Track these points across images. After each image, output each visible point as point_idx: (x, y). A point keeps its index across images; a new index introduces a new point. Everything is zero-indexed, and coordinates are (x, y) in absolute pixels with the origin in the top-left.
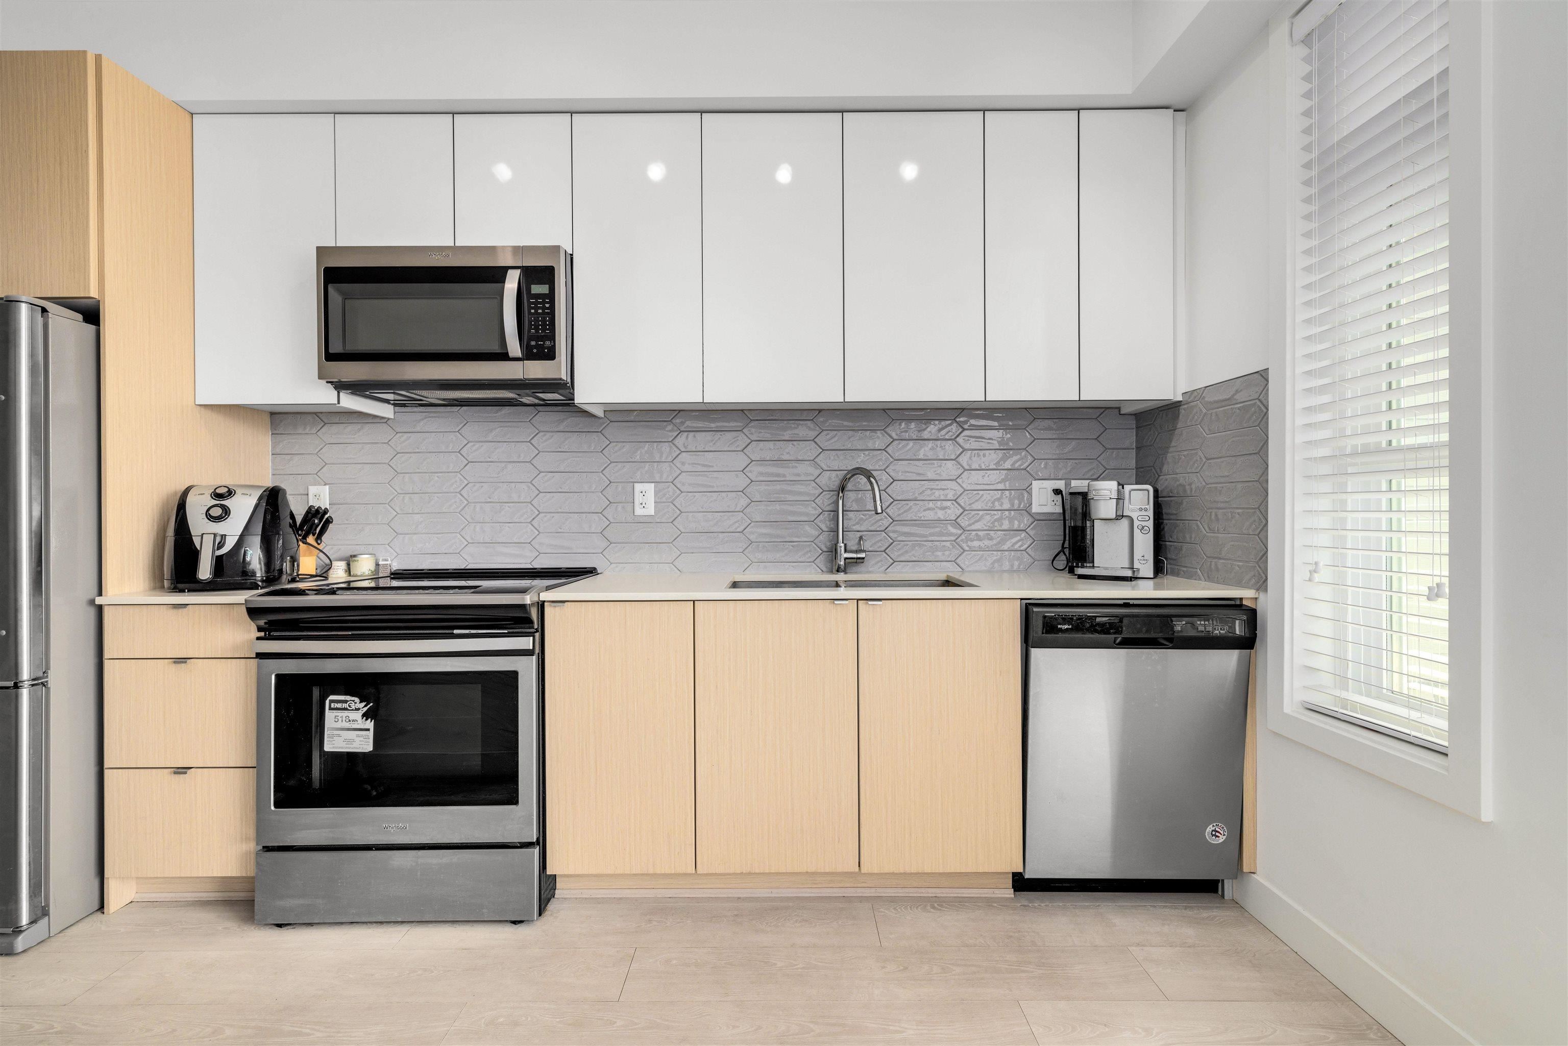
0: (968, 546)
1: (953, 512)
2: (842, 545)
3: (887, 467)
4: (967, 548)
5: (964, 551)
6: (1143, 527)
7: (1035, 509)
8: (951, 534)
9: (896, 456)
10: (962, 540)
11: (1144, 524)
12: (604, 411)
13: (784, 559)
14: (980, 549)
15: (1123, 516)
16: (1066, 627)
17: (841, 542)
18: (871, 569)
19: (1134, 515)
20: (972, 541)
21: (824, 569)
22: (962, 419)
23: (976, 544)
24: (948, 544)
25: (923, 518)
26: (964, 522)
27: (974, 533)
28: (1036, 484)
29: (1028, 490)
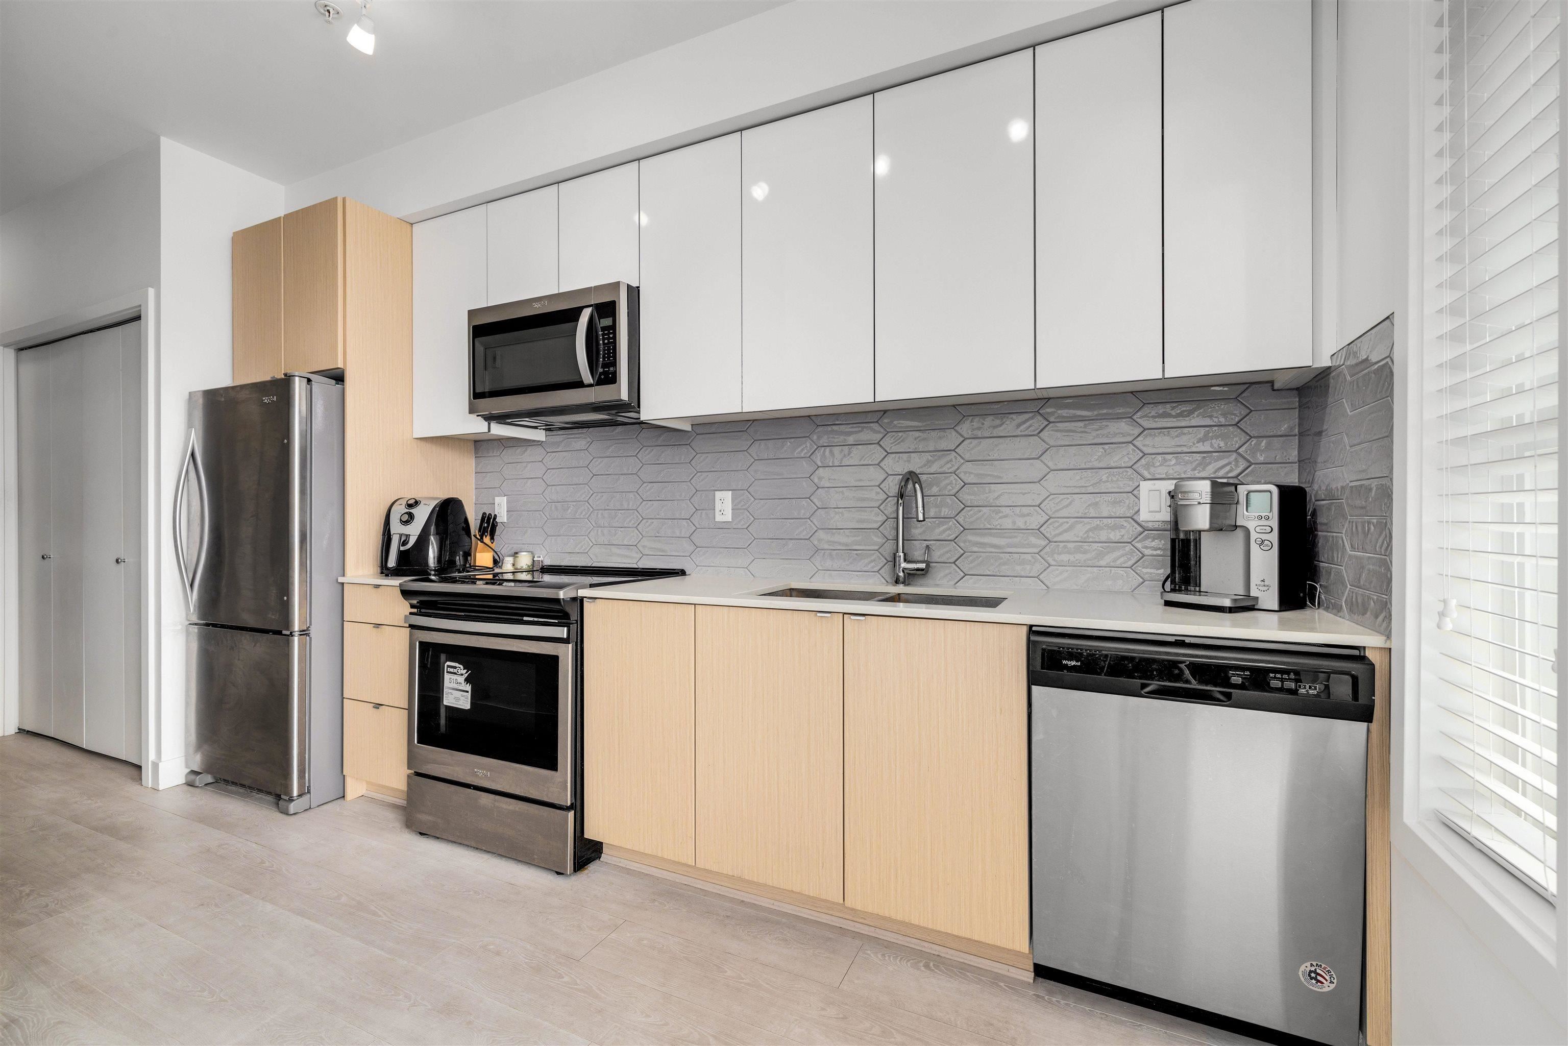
0: (1054, 560)
1: (1035, 520)
2: (902, 555)
3: (958, 469)
4: (1053, 563)
5: (1050, 565)
6: (1263, 541)
7: (1144, 516)
8: (1034, 546)
9: (967, 457)
10: (1046, 554)
11: (1264, 537)
12: (692, 425)
13: (848, 568)
14: (1070, 564)
15: (1236, 527)
16: (1073, 663)
17: (901, 551)
18: (938, 582)
19: (1251, 525)
20: (1059, 554)
21: (889, 580)
22: (1049, 410)
23: (1065, 557)
24: (1028, 557)
25: (998, 527)
26: (1048, 531)
27: (1062, 545)
28: (1145, 486)
29: (1134, 492)
